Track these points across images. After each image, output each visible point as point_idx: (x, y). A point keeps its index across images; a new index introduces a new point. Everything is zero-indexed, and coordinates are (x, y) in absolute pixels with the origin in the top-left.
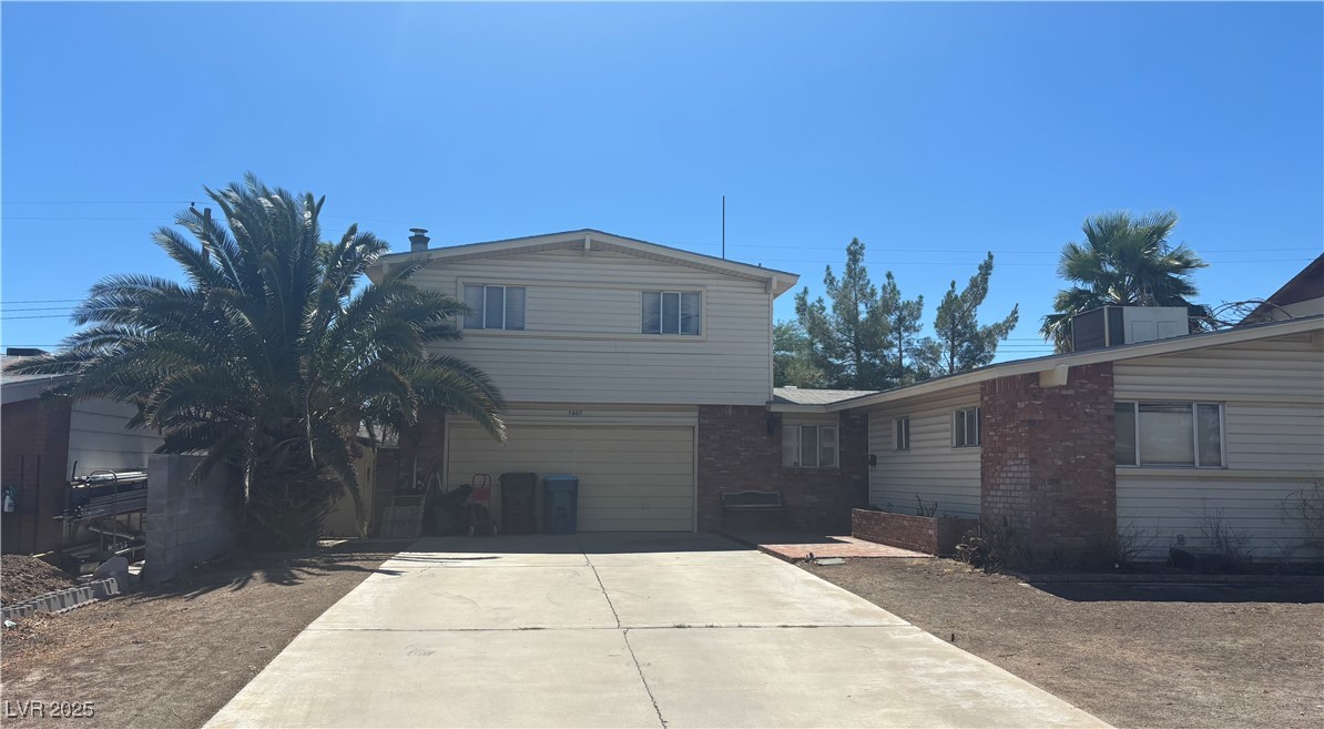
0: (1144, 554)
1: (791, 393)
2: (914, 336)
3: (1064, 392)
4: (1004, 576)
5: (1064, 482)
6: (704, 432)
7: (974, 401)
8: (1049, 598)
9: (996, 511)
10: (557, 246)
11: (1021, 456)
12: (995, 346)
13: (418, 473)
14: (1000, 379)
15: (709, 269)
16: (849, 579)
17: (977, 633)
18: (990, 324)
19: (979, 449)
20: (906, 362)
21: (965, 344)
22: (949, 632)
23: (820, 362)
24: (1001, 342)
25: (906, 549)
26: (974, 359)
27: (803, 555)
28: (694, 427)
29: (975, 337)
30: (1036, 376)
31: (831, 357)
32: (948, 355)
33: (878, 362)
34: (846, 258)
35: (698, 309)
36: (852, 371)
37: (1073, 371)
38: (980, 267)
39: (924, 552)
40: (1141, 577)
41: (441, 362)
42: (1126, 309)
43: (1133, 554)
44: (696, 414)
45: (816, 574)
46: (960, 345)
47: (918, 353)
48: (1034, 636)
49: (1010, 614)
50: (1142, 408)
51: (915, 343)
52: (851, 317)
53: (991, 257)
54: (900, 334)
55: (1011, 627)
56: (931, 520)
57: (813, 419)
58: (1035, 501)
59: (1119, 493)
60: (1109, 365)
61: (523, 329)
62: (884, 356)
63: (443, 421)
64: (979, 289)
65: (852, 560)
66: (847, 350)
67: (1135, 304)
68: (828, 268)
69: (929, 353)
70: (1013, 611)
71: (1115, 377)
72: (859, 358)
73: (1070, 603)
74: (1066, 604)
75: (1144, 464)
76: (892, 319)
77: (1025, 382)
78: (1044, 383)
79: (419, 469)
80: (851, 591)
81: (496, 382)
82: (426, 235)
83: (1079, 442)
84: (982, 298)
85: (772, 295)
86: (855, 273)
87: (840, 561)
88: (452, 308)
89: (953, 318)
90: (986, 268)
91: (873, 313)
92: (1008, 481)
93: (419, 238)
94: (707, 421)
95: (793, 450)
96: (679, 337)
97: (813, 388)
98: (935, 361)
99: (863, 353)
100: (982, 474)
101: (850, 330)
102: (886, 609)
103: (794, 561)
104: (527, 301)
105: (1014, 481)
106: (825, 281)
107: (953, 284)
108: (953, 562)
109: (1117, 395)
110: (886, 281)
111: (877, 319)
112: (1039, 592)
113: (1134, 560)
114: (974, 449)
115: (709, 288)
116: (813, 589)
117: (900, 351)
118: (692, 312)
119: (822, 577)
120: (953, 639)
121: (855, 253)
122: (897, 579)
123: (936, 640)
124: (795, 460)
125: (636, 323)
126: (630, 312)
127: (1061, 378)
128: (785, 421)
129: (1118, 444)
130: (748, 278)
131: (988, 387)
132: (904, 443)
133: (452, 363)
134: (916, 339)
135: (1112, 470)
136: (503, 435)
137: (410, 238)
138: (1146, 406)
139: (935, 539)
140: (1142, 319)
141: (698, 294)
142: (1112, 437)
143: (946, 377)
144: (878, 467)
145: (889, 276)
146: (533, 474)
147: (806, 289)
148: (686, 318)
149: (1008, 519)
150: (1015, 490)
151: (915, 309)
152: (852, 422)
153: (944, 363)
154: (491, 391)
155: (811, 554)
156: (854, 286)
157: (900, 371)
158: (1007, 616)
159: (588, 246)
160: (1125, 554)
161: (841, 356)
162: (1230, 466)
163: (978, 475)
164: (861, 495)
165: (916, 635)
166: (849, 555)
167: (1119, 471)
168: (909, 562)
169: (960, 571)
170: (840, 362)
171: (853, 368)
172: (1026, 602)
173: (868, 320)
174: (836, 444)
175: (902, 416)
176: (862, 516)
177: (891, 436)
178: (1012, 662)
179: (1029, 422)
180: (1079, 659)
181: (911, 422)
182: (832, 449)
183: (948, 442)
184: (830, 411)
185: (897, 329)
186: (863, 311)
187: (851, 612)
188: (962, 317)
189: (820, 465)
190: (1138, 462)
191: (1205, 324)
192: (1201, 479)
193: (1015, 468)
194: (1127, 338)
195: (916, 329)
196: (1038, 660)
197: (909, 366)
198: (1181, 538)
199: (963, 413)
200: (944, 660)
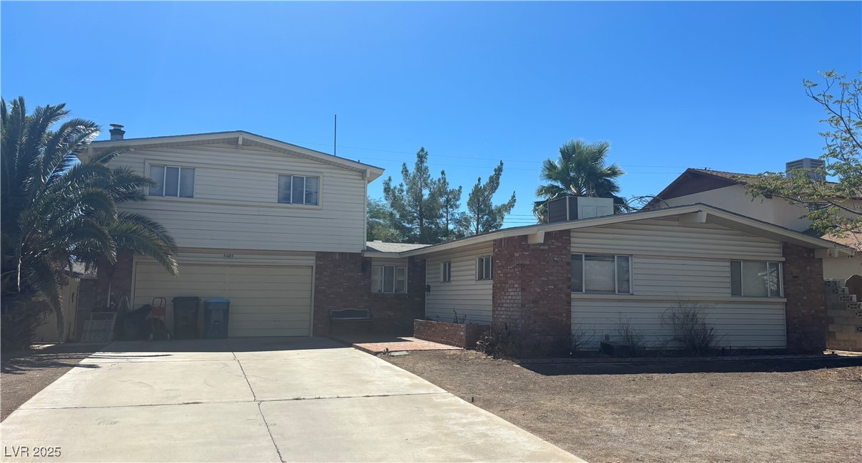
0: (587, 346)
1: (378, 245)
2: (456, 211)
3: (542, 247)
4: (505, 361)
5: (541, 302)
6: (319, 269)
7: (489, 252)
8: (531, 374)
9: (501, 320)
10: (218, 141)
11: (516, 286)
12: (503, 218)
13: (111, 296)
14: (505, 239)
15: (326, 162)
16: (411, 365)
17: (488, 396)
18: (499, 205)
19: (491, 282)
20: (451, 227)
21: (485, 217)
22: (470, 396)
23: (397, 226)
24: (506, 216)
25: (447, 344)
26: (490, 226)
27: (382, 350)
28: (312, 266)
29: (491, 213)
30: (525, 237)
31: (404, 222)
32: (475, 223)
33: (433, 226)
34: (416, 160)
35: (317, 188)
36: (418, 232)
37: (548, 235)
38: (495, 170)
39: (457, 346)
40: (584, 360)
41: (130, 218)
42: (579, 198)
43: (580, 346)
44: (314, 258)
45: (389, 362)
46: (482, 217)
47: (458, 222)
48: (521, 398)
49: (508, 384)
50: (588, 258)
51: (457, 215)
52: (418, 197)
53: (502, 164)
54: (447, 209)
55: (508, 392)
56: (462, 326)
57: (391, 262)
58: (524, 314)
59: (572, 309)
60: (568, 231)
61: (192, 197)
62: (437, 223)
63: (131, 260)
64: (494, 183)
65: (413, 352)
66: (415, 218)
67: (585, 196)
68: (404, 165)
69: (463, 222)
70: (509, 382)
71: (572, 239)
72: (421, 224)
73: (544, 377)
74: (541, 377)
75: (588, 291)
76: (442, 200)
77: (519, 241)
78: (530, 242)
79: (113, 294)
80: (411, 372)
81: (172, 233)
82: (122, 129)
83: (550, 278)
84: (496, 189)
85: (366, 181)
86: (421, 169)
87: (405, 353)
88: (140, 181)
89: (479, 201)
90: (499, 171)
91: (432, 195)
92: (508, 301)
93: (117, 131)
94: (321, 263)
95: (378, 281)
96: (303, 206)
97: (393, 242)
98: (467, 227)
99: (424, 220)
100: (493, 297)
101: (417, 206)
102: (433, 382)
103: (376, 354)
104: (196, 178)
105: (512, 301)
106: (402, 172)
107: (479, 180)
108: (475, 352)
109: (572, 250)
110: (440, 176)
111: (435, 199)
112: (525, 370)
113: (581, 350)
114: (488, 282)
115: (325, 174)
116: (387, 372)
117: (447, 220)
118: (313, 190)
119: (393, 363)
120: (473, 401)
121: (422, 157)
122: (441, 363)
123: (462, 401)
124: (380, 288)
125: (273, 196)
126: (269, 189)
127: (540, 239)
128: (373, 263)
129: (573, 280)
130: (352, 169)
131: (498, 243)
132: (447, 278)
133: (138, 219)
134: (457, 213)
135: (569, 295)
136: (176, 271)
137: (110, 131)
138: (590, 257)
139: (464, 338)
140: (589, 205)
141: (317, 178)
142: (569, 275)
143: (475, 236)
144: (431, 293)
145: (443, 173)
146: (197, 298)
147: (390, 177)
148: (309, 194)
149: (508, 325)
150: (512, 307)
151: (457, 194)
152: (416, 264)
153: (473, 229)
154: (168, 240)
155: (387, 349)
156: (420, 178)
157: (447, 233)
158: (506, 385)
159: (240, 142)
160: (576, 346)
161: (411, 222)
162: (634, 293)
163: (491, 297)
164: (420, 310)
165: (450, 399)
166: (411, 349)
167: (573, 296)
168: (448, 353)
169: (479, 358)
170: (410, 225)
171: (418, 230)
172: (518, 377)
173: (428, 200)
174: (405, 278)
175: (447, 261)
176: (421, 324)
177: (440, 273)
178: (508, 414)
179: (522, 265)
180: (547, 411)
181: (452, 265)
182: (403, 281)
183: (474, 277)
184: (402, 256)
185: (446, 206)
186: (426, 193)
187: (411, 385)
188: (484, 200)
189: (396, 291)
190: (584, 291)
191: (623, 209)
192: (619, 300)
193: (512, 294)
194: (580, 216)
195: (457, 207)
196: (523, 412)
197: (452, 230)
198: (607, 337)
199: (482, 260)
200: (467, 414)
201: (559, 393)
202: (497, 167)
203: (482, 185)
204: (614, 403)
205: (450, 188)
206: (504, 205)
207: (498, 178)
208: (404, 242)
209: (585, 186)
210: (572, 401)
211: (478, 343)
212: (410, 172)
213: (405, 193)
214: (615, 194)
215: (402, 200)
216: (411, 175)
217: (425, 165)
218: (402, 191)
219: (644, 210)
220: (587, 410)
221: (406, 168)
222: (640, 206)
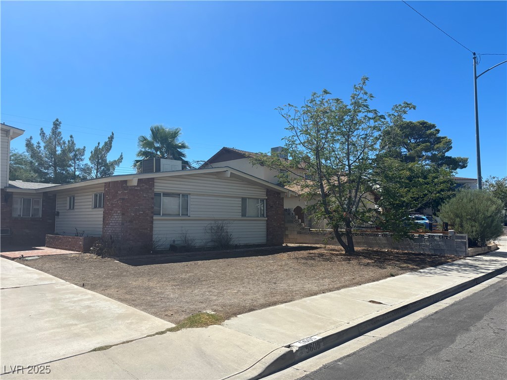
0: (162, 247)
1: (18, 184)
2: (81, 162)
3: (136, 188)
4: (109, 259)
5: (134, 222)
7: (102, 190)
8: (125, 266)
9: (108, 233)
11: (119, 212)
12: (114, 169)
14: (112, 182)
16: (40, 265)
17: (94, 282)
18: (112, 160)
19: (102, 209)
20: (77, 173)
21: (102, 168)
22: (82, 283)
23: (36, 171)
24: (116, 167)
25: (69, 250)
26: (105, 173)
27: (18, 256)
29: (106, 165)
30: (126, 182)
31: (42, 168)
32: (95, 171)
33: (64, 172)
34: (52, 126)
36: (52, 176)
37: (140, 181)
38: (109, 138)
39: (77, 251)
40: (159, 256)
42: (161, 159)
43: (158, 247)
45: (23, 264)
46: (100, 168)
47: (83, 170)
48: (117, 281)
50: (164, 195)
51: (81, 166)
52: (53, 152)
53: (113, 134)
54: (75, 161)
55: (109, 278)
56: (81, 238)
57: (29, 196)
58: (123, 229)
59: (154, 226)
60: (153, 179)
62: (68, 170)
64: (108, 146)
65: (43, 257)
66: (50, 166)
67: (166, 158)
68: (42, 129)
69: (87, 170)
70: (111, 272)
71: (155, 184)
72: (55, 170)
73: (133, 267)
74: (131, 268)
75: (164, 215)
76: (71, 155)
77: (122, 183)
78: (129, 184)
80: (40, 270)
83: (141, 207)
84: (110, 150)
85: (10, 138)
86: (56, 133)
87: (37, 257)
89: (98, 157)
90: (111, 138)
91: (63, 151)
92: (113, 222)
95: (18, 209)
97: (32, 182)
98: (89, 174)
99: (58, 168)
100: (104, 219)
101: (52, 158)
102: (56, 276)
103: (13, 259)
105: (116, 222)
106: (40, 134)
107: (99, 143)
108: (89, 254)
109: (155, 190)
110: (70, 139)
111: (66, 154)
112: (122, 264)
113: (158, 250)
114: (100, 209)
116: (21, 271)
117: (75, 169)
119: (27, 265)
120: (83, 286)
121: (57, 124)
122: (63, 263)
123: (76, 287)
124: (19, 214)
127: (135, 183)
128: (13, 196)
129: (155, 208)
131: (107, 185)
132: (72, 207)
134: (82, 164)
135: (152, 217)
138: (166, 195)
139: (82, 246)
140: (168, 164)
142: (153, 205)
144: (60, 217)
145: (71, 137)
147: (31, 137)
149: (113, 236)
150: (116, 225)
151: (82, 152)
152: (48, 197)
153: (93, 175)
155: (22, 256)
156: (55, 139)
157: (74, 177)
158: (108, 274)
160: (155, 247)
161: (47, 168)
162: (191, 216)
163: (102, 220)
164: (51, 228)
165: (67, 286)
166: (42, 255)
167: (154, 218)
168: (70, 256)
169: (92, 258)
170: (46, 171)
171: (52, 174)
172: (116, 268)
173: (61, 154)
174: (40, 207)
175: (72, 195)
176: (51, 238)
177: (66, 203)
178: (107, 292)
179: (122, 199)
180: (133, 288)
181: (75, 198)
182: (38, 209)
183: (91, 206)
184: (38, 192)
185: (74, 159)
186: (59, 150)
187: (38, 279)
188: (101, 157)
189: (32, 216)
190: (161, 214)
191: (188, 167)
192: (181, 220)
193: (116, 217)
194: (162, 170)
195: (82, 160)
196: (117, 290)
197: (78, 175)
198: (174, 241)
199: (97, 195)
200: (78, 294)
201: (141, 276)
202: (110, 136)
203: (101, 147)
204: (174, 280)
205: (76, 147)
206: (115, 161)
207: (111, 143)
208: (41, 182)
209: (166, 152)
210: (149, 280)
211: (91, 248)
212: (46, 134)
213: (42, 148)
214: (183, 158)
215: (39, 153)
216: (48, 137)
217: (59, 130)
218: (40, 147)
219: (200, 168)
220: (158, 285)
221: (43, 131)
222: (197, 166)
